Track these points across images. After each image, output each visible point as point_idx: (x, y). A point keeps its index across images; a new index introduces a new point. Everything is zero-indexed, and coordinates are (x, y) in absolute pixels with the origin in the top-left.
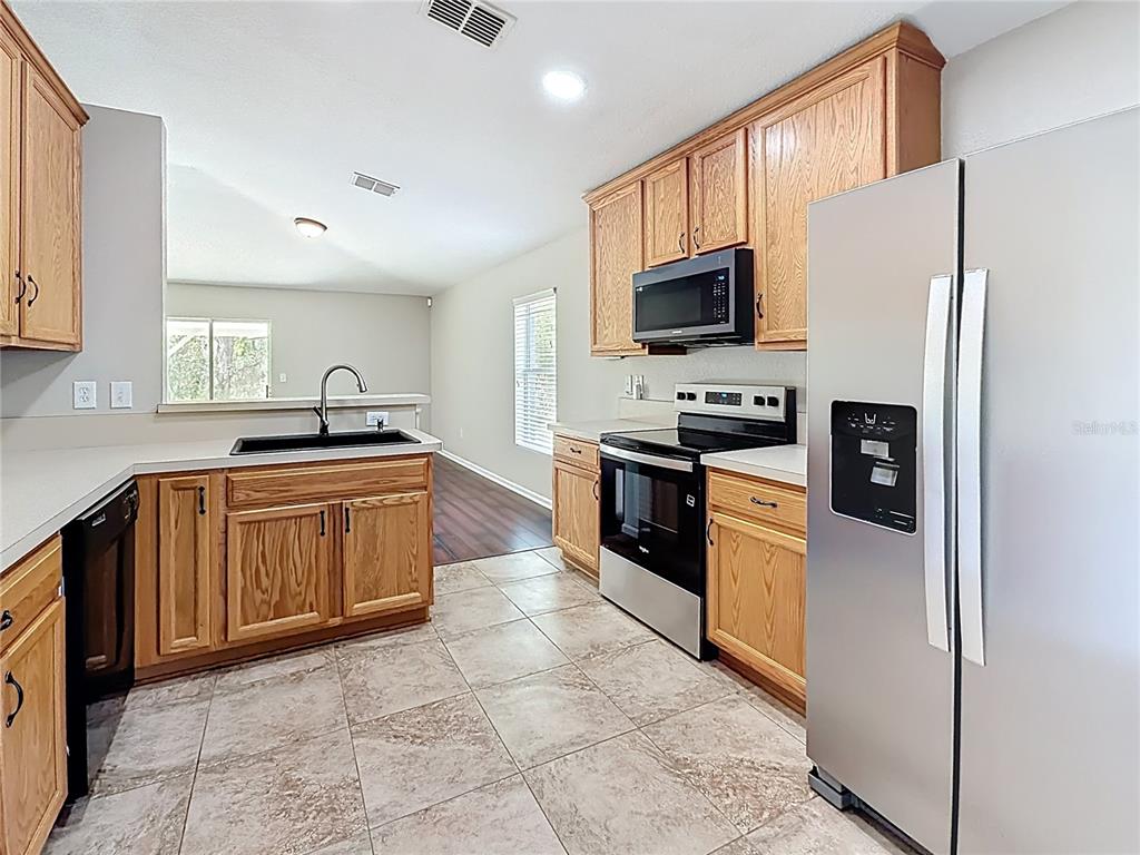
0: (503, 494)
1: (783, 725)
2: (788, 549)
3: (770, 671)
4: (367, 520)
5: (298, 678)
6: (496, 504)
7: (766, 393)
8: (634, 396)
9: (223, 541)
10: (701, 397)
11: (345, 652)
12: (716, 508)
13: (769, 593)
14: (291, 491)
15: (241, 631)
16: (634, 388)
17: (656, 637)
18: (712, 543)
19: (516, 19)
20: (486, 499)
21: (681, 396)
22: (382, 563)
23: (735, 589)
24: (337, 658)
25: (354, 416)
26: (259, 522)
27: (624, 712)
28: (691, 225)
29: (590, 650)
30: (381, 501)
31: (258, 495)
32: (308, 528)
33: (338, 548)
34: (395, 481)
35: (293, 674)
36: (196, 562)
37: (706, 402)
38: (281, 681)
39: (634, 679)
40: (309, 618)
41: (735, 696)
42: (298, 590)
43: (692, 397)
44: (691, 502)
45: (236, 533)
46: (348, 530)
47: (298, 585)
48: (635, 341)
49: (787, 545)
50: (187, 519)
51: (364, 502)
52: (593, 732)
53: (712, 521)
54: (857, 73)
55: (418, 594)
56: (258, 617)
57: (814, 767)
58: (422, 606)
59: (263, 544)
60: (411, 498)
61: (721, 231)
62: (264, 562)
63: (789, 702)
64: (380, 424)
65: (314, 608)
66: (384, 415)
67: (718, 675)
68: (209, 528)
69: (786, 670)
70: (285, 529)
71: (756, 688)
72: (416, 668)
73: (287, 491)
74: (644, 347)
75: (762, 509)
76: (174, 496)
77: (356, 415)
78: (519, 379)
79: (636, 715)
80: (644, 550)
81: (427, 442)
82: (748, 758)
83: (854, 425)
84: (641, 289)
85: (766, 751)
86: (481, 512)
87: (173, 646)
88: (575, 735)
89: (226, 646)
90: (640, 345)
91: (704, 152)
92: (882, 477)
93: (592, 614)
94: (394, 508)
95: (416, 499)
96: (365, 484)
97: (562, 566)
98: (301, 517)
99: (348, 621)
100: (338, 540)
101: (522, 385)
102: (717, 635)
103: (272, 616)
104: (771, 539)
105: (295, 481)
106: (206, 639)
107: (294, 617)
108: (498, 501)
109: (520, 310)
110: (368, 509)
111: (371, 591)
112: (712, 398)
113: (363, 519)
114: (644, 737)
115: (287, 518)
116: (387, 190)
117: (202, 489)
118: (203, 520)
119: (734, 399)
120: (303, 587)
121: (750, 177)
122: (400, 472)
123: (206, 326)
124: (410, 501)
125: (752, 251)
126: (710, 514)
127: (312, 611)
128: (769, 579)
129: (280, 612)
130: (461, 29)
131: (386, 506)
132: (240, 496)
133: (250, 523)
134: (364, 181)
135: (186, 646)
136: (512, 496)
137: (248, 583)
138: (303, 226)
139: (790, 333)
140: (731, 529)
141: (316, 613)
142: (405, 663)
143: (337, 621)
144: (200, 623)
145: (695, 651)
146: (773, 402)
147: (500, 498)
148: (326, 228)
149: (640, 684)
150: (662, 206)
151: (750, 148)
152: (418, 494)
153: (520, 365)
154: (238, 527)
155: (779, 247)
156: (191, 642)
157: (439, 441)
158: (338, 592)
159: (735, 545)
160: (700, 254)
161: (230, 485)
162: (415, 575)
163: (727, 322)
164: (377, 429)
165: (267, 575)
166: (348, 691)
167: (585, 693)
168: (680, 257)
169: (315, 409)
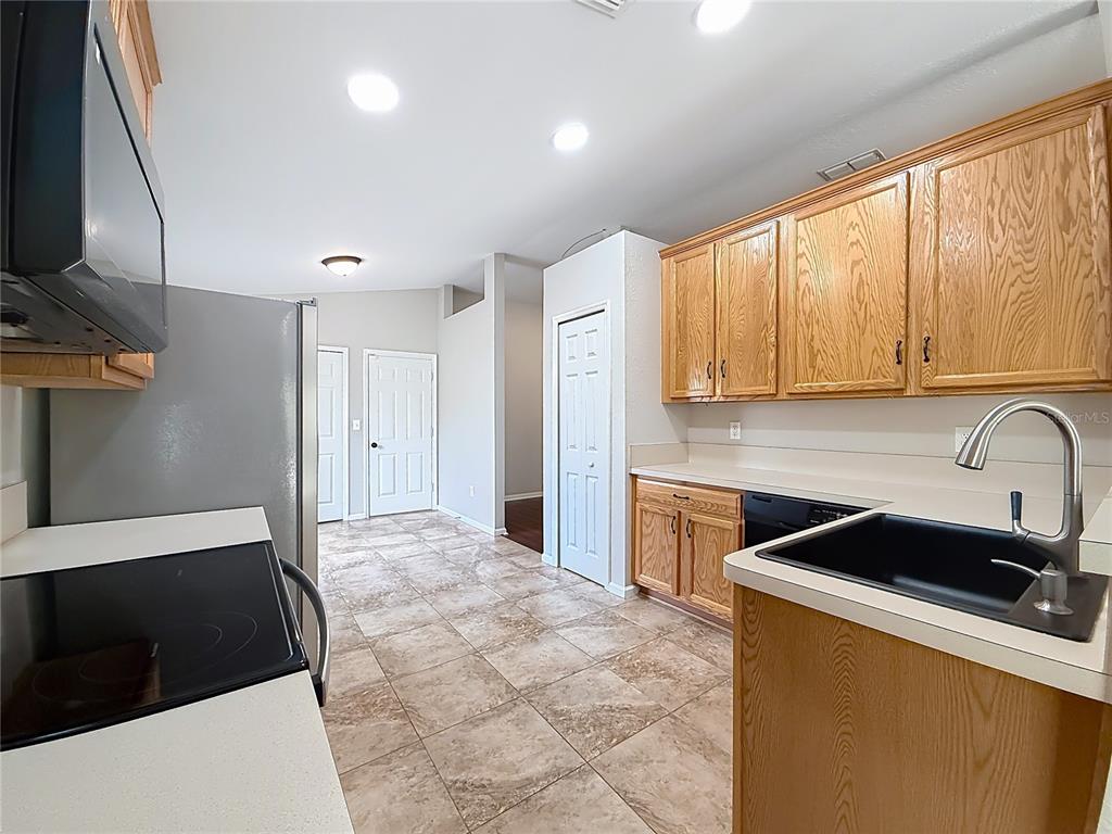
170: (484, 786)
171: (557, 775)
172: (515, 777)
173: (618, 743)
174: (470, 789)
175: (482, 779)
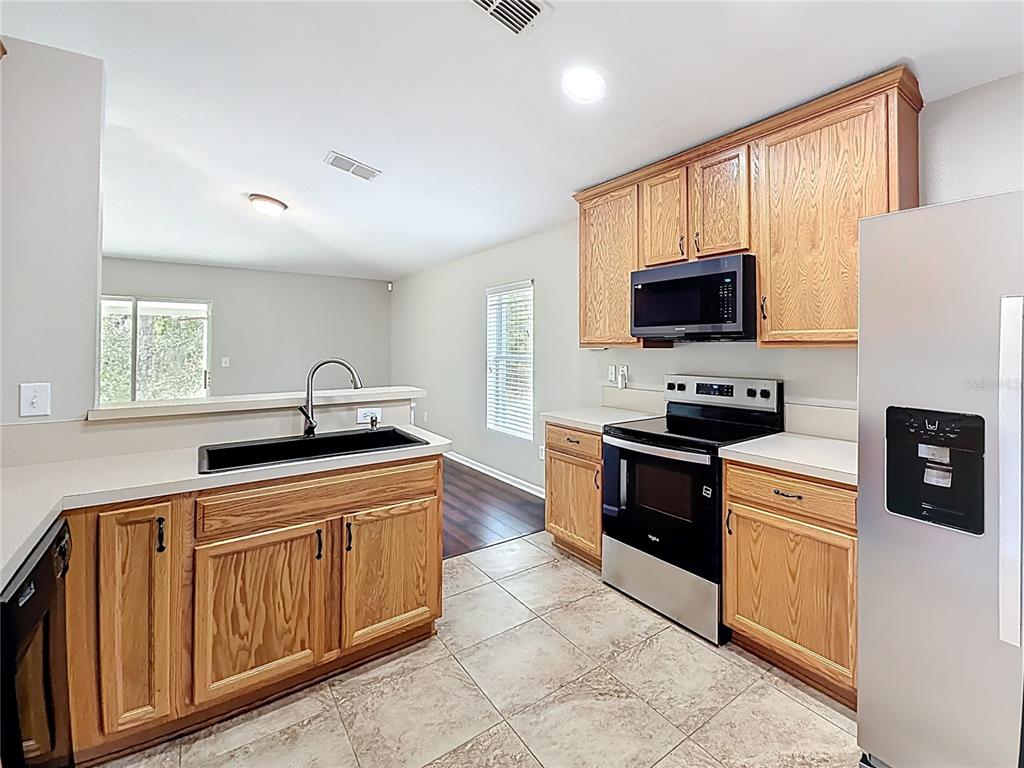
0: (475, 477)
1: (812, 707)
2: (814, 539)
3: (796, 655)
4: (371, 534)
5: (291, 736)
6: (470, 487)
7: (759, 387)
8: (620, 386)
9: (189, 582)
10: (691, 388)
11: (345, 690)
12: (734, 499)
13: (794, 580)
14: (281, 510)
15: (213, 689)
16: (620, 378)
17: (669, 624)
18: (730, 532)
19: (553, 8)
20: (459, 483)
21: (671, 387)
22: (388, 581)
23: (756, 576)
24: (336, 700)
25: (344, 413)
26: (239, 553)
27: (668, 719)
28: (691, 229)
29: (612, 648)
30: (388, 511)
31: (241, 520)
32: (301, 553)
33: (338, 569)
34: (403, 488)
35: (282, 732)
36: (151, 613)
37: (697, 393)
38: (269, 745)
39: (666, 677)
40: (300, 658)
41: (761, 682)
42: (287, 626)
43: (682, 387)
44: (707, 492)
45: (207, 571)
46: (349, 548)
47: (287, 623)
48: (633, 336)
49: (813, 534)
50: (139, 560)
51: (368, 514)
52: (646, 751)
53: (730, 511)
54: (861, 106)
55: (426, 608)
56: (234, 669)
57: (864, 755)
58: (429, 620)
59: (243, 579)
60: (420, 504)
61: (720, 238)
62: (244, 600)
63: (811, 682)
64: (374, 422)
65: (307, 646)
66: (377, 412)
67: (740, 661)
68: (169, 569)
69: (813, 654)
70: (272, 556)
71: (775, 669)
72: (434, 698)
73: (274, 511)
74: (639, 341)
75: (787, 501)
76: (120, 533)
77: (345, 413)
78: (491, 365)
79: (681, 721)
80: (654, 539)
81: (436, 442)
82: (797, 753)
83: (913, 431)
84: (640, 287)
85: (809, 741)
86: (459, 498)
87: (120, 721)
88: (629, 759)
89: (192, 710)
90: (635, 339)
91: (706, 162)
92: (935, 478)
93: (601, 604)
94: (402, 517)
95: (426, 505)
96: (369, 494)
97: (554, 552)
98: (292, 540)
99: (346, 653)
100: (337, 561)
101: (494, 371)
102: (736, 620)
103: (252, 662)
104: (797, 530)
105: (285, 499)
106: (167, 705)
107: (282, 660)
108: (474, 486)
109: (492, 300)
110: (372, 522)
111: (374, 613)
112: (702, 389)
113: (367, 534)
114: (697, 747)
115: (275, 544)
116: (366, 173)
117: (161, 521)
118: (163, 559)
119: (726, 391)
120: (292, 624)
121: (752, 189)
122: (409, 478)
123: (129, 305)
124: (420, 508)
125: (754, 257)
126: (727, 505)
127: (303, 649)
128: (793, 569)
129: (263, 656)
130: (491, 10)
131: (393, 516)
132: (214, 523)
133: (226, 555)
134: (340, 162)
135: (139, 719)
136: (487, 479)
137: (222, 628)
138: (258, 203)
139: (796, 334)
140: (750, 519)
141: (308, 651)
142: (420, 694)
143: (334, 654)
144: (157, 687)
145: (713, 637)
146: (765, 394)
147: (474, 481)
148: (286, 207)
149: (671, 681)
150: (660, 210)
151: (752, 164)
152: (428, 499)
153: (492, 354)
154: (210, 562)
155: (783, 256)
156: (147, 713)
157: (450, 441)
158: (335, 621)
159: (755, 534)
160: (699, 257)
161: (200, 512)
162: (423, 587)
163: (735, 321)
164: (370, 426)
165: (247, 614)
166: (360, 744)
167: (624, 702)
168: (679, 259)
169: (301, 409)
170: (601, 695)
171: (536, 708)
172: (575, 702)
173: (466, 744)
174: (612, 693)
175: (605, 700)
